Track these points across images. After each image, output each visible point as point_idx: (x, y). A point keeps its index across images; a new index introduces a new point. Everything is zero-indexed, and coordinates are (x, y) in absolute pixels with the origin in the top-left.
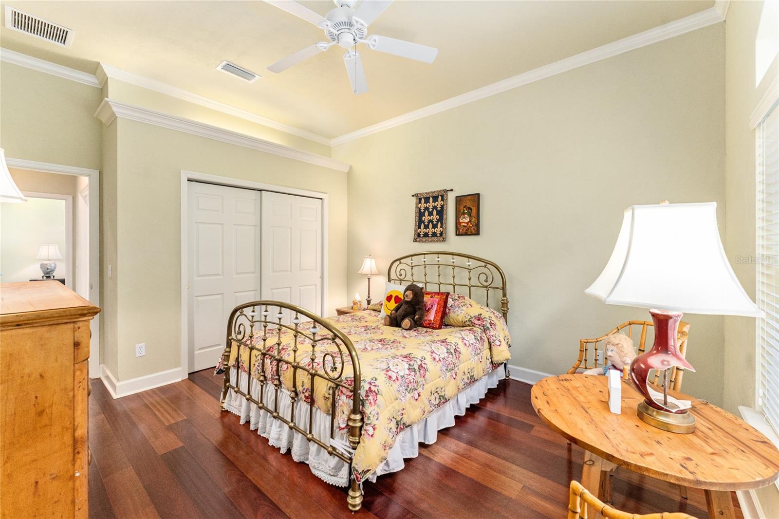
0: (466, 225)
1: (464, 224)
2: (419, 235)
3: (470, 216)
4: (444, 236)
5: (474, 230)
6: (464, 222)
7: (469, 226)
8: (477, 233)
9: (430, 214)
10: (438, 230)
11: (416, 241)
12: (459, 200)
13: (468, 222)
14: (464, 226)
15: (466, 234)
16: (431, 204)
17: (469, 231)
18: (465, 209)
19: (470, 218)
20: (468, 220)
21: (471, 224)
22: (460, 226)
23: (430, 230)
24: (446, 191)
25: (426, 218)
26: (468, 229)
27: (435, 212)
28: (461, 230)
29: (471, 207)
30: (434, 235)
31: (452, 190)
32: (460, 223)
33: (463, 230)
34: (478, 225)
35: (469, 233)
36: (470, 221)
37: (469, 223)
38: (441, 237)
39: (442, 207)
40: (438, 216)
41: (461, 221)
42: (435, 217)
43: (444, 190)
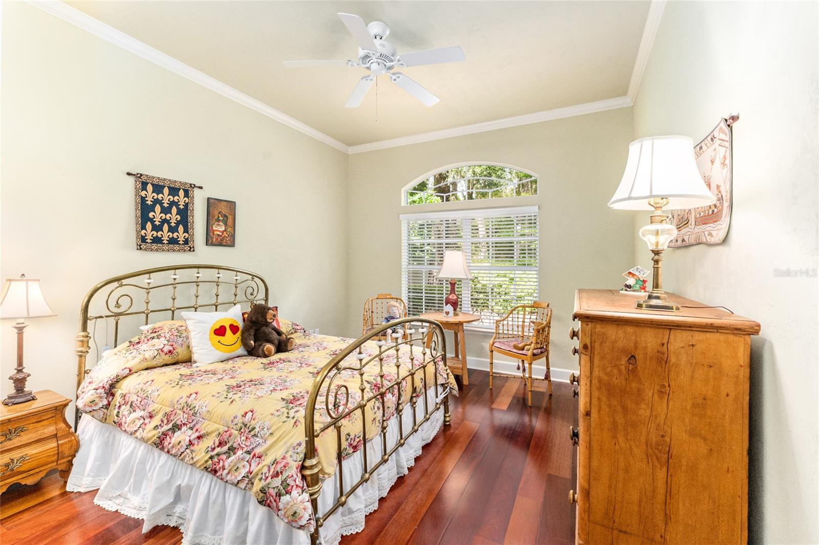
0: (221, 234)
1: (218, 233)
2: (143, 239)
3: (226, 224)
4: (190, 244)
5: (227, 241)
6: (219, 231)
7: (224, 236)
8: (232, 245)
9: (166, 211)
10: (181, 235)
11: (141, 249)
12: (211, 203)
13: (224, 231)
14: (218, 235)
15: (220, 245)
16: (166, 197)
17: (225, 241)
18: (220, 215)
19: (225, 227)
20: (223, 228)
21: (227, 234)
22: (214, 234)
23: (165, 234)
24: (193, 186)
25: (157, 215)
26: (223, 238)
27: (174, 210)
28: (214, 240)
29: (227, 214)
30: (173, 241)
31: (201, 188)
32: (213, 231)
33: (217, 239)
34: (233, 236)
35: (224, 244)
36: (225, 230)
37: (225, 233)
38: (188, 245)
39: (186, 205)
40: (179, 217)
41: (214, 228)
42: (174, 217)
43: (191, 184)
